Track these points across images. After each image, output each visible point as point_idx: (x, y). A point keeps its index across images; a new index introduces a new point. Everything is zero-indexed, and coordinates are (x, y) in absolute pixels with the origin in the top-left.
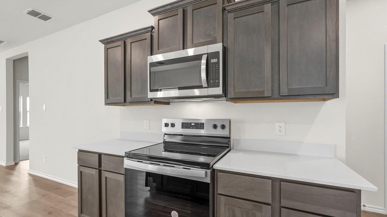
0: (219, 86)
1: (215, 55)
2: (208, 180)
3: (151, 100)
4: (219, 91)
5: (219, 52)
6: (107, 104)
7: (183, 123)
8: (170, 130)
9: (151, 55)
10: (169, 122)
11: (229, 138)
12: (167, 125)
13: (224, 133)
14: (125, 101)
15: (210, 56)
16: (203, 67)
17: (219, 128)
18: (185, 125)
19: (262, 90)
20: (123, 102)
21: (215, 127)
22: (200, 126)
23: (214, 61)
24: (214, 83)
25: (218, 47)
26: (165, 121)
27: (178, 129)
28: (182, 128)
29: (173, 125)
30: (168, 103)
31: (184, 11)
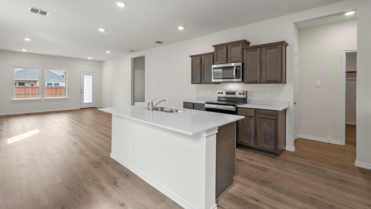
0: (240, 78)
1: (239, 67)
2: (235, 110)
3: (213, 82)
4: (240, 80)
5: (240, 66)
6: (192, 83)
7: (226, 92)
8: (221, 95)
9: (213, 65)
10: (220, 91)
11: (246, 98)
12: (219, 93)
13: (244, 96)
14: (201, 83)
15: (237, 67)
16: (234, 70)
17: (242, 94)
18: (227, 93)
19: (256, 80)
20: (200, 83)
21: (240, 94)
22: (234, 93)
23: (238, 69)
24: (239, 77)
25: (240, 64)
26: (218, 91)
27: (224, 95)
28: (226, 94)
29: (222, 93)
30: (220, 84)
31: (227, 47)
